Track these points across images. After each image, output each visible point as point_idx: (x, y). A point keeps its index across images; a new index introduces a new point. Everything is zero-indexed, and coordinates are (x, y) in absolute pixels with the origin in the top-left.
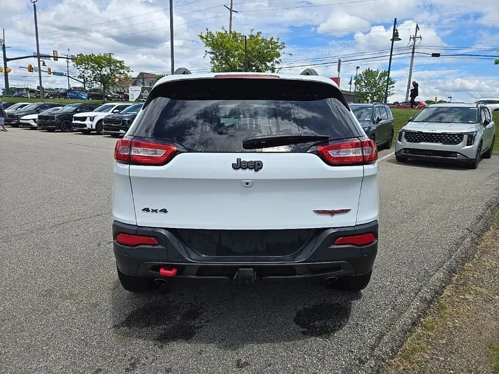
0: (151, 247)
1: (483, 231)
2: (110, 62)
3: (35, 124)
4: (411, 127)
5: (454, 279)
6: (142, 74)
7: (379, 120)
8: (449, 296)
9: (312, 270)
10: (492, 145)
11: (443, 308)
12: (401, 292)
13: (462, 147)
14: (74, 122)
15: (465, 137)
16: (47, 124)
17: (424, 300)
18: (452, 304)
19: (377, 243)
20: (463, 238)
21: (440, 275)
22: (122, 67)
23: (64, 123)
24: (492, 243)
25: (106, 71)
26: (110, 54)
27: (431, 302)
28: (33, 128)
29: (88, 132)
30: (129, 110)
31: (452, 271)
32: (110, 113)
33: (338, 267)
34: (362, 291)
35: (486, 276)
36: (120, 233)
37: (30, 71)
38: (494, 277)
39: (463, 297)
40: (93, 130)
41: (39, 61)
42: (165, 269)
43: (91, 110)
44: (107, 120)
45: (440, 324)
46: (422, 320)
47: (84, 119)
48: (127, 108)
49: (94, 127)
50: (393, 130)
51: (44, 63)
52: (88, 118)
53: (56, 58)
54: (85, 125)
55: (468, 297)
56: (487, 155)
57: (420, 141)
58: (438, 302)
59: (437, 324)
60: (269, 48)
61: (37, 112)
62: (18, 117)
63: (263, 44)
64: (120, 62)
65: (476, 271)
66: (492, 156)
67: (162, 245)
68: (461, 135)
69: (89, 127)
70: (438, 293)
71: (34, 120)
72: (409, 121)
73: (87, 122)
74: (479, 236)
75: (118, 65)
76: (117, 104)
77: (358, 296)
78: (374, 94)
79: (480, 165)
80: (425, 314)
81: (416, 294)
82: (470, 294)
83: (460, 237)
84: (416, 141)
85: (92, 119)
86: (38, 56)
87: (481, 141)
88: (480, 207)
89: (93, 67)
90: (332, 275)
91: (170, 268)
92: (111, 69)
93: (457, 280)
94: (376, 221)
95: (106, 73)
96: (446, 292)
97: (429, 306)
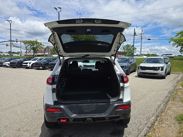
0: (58, 112)
1: (168, 102)
2: (37, 43)
3: (8, 66)
4: (142, 65)
5: (158, 119)
6: (47, 46)
7: (131, 62)
8: (157, 125)
9: (111, 118)
10: (170, 70)
11: (155, 129)
12: (141, 124)
13: (159, 72)
14: (23, 64)
15: (160, 68)
16: (13, 66)
17: (148, 127)
18: (158, 128)
19: (130, 108)
20: (161, 104)
21: (153, 118)
22: (41, 45)
23: (19, 65)
24: (171, 106)
25: (35, 46)
26: (36, 40)
27: (151, 127)
28: (7, 67)
29: (28, 68)
30: (44, 60)
31: (157, 116)
32: (36, 61)
33: (119, 117)
34: (128, 125)
35: (169, 118)
36: (48, 108)
37: (7, 46)
38: (172, 118)
39: (161, 125)
40: (30, 67)
41: (11, 43)
42: (63, 120)
43: (30, 60)
44: (35, 64)
45: (154, 135)
46: (148, 134)
47: (27, 63)
48: (43, 59)
49: (30, 66)
50: (136, 65)
51: (12, 44)
52: (29, 63)
53: (17, 42)
54: (27, 66)
55: (163, 125)
56: (169, 74)
57: (145, 70)
58: (153, 127)
59: (153, 135)
60: (92, 38)
61: (9, 61)
62: (2, 63)
63: (91, 37)
64: (40, 43)
65: (166, 116)
66: (171, 74)
67: (62, 111)
68: (159, 68)
69: (29, 66)
70: (153, 124)
71: (8, 64)
72: (142, 63)
73: (28, 65)
74: (166, 103)
75: (40, 44)
76: (39, 58)
77: (127, 127)
78: (129, 53)
79: (167, 77)
80: (149, 132)
81: (146, 125)
82: (164, 124)
83: (160, 104)
84: (144, 70)
85: (30, 63)
86: (11, 41)
87: (166, 69)
88: (166, 93)
89: (31, 45)
90: (117, 120)
91: (64, 119)
92: (37, 45)
93: (159, 119)
94: (130, 101)
95: (35, 47)
96: (156, 124)
97: (150, 129)
